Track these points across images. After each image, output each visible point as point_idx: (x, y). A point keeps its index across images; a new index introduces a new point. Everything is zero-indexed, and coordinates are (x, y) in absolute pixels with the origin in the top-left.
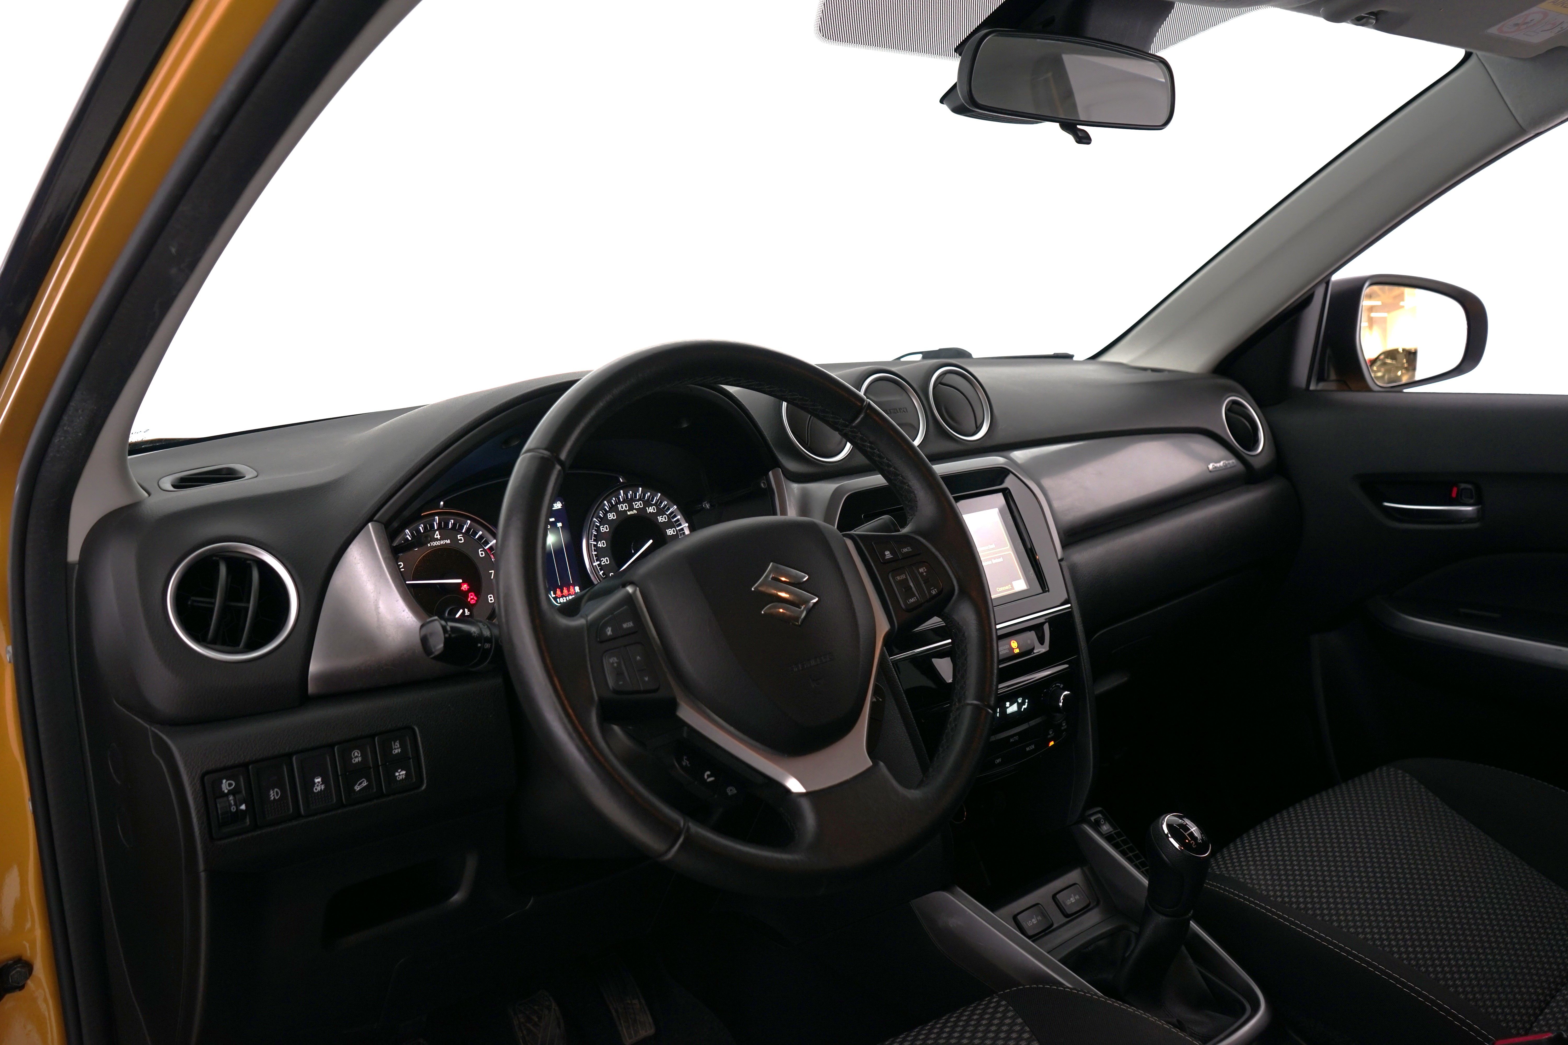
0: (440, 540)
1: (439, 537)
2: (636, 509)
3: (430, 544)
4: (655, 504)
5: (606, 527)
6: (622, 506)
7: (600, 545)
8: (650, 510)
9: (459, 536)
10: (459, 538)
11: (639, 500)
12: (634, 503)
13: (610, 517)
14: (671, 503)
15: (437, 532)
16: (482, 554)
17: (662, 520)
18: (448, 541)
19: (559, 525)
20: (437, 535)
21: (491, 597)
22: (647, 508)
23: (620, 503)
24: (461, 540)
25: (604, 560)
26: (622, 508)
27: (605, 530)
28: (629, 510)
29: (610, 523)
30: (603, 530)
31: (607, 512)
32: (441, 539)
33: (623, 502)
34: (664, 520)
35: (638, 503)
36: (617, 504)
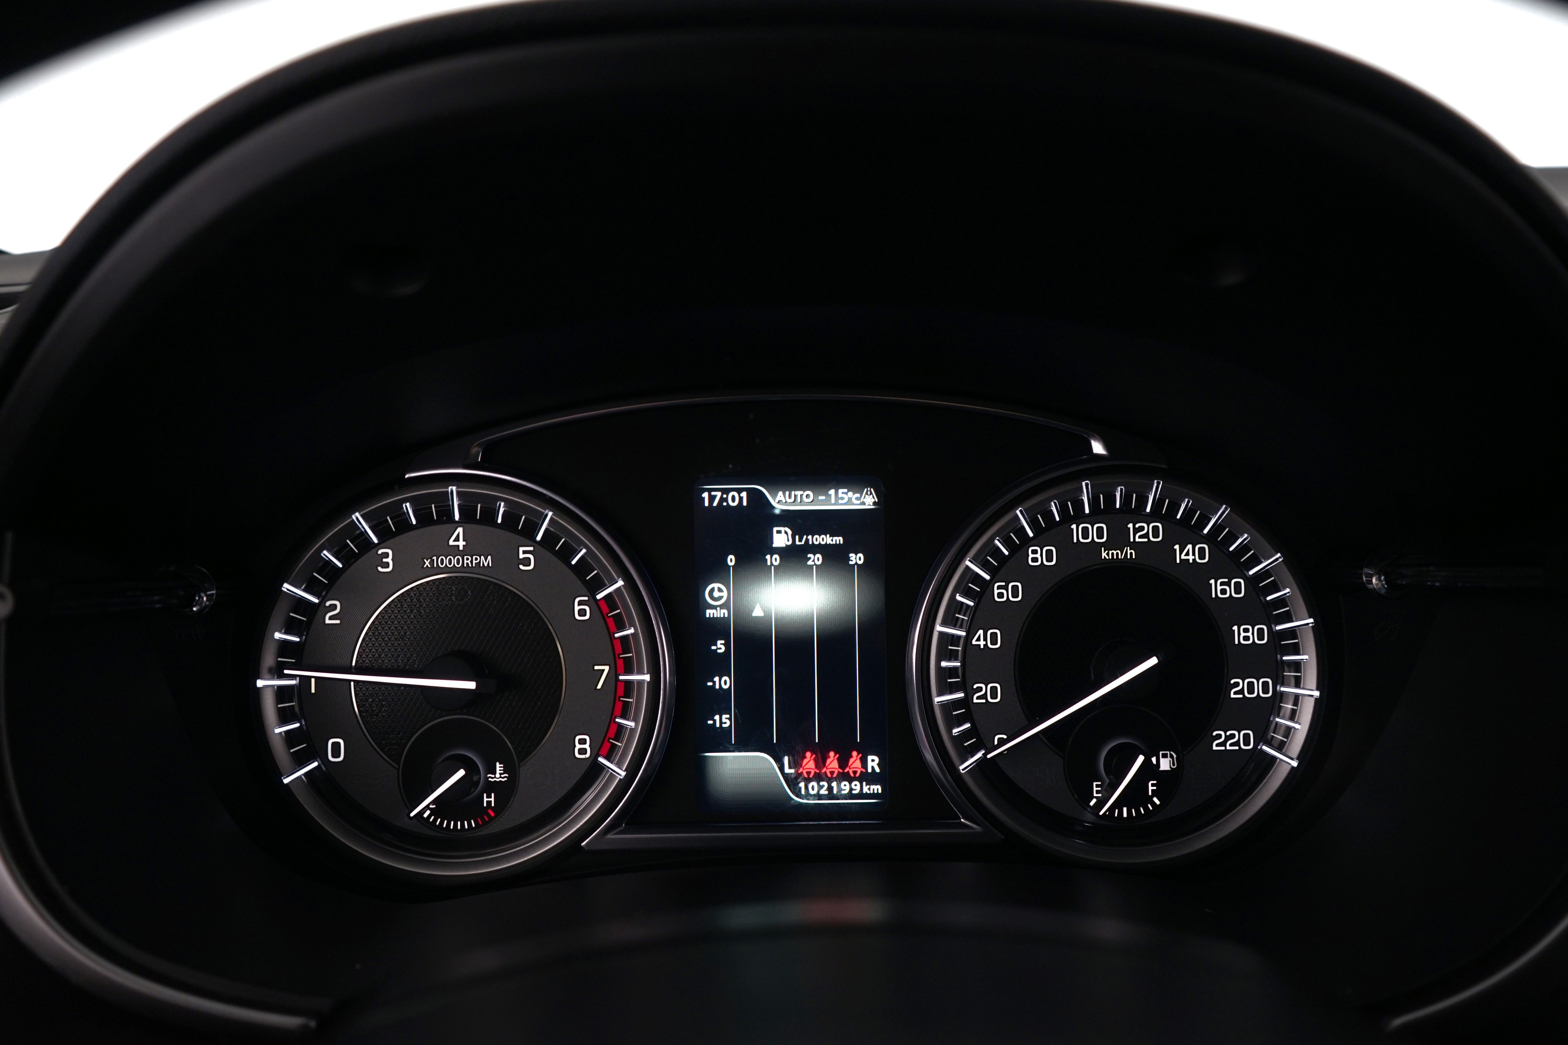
0: (463, 554)
1: (461, 544)
2: (1134, 545)
3: (432, 562)
4: (1210, 539)
5: (1015, 588)
6: (1085, 530)
7: (980, 640)
8: (1188, 554)
9: (521, 549)
10: (521, 556)
11: (1156, 515)
12: (1131, 526)
13: (1035, 560)
14: (1266, 545)
15: (460, 530)
16: (582, 613)
17: (1223, 592)
18: (487, 561)
19: (856, 559)
20: (458, 539)
21: (583, 741)
22: (1177, 547)
23: (1079, 517)
24: (527, 562)
25: (985, 689)
26: (1086, 536)
27: (1008, 595)
28: (1108, 546)
29: (1029, 575)
30: (1001, 595)
31: (1026, 542)
32: (468, 551)
33: (1092, 519)
34: (1231, 592)
35: (1148, 528)
36: (1067, 519)
